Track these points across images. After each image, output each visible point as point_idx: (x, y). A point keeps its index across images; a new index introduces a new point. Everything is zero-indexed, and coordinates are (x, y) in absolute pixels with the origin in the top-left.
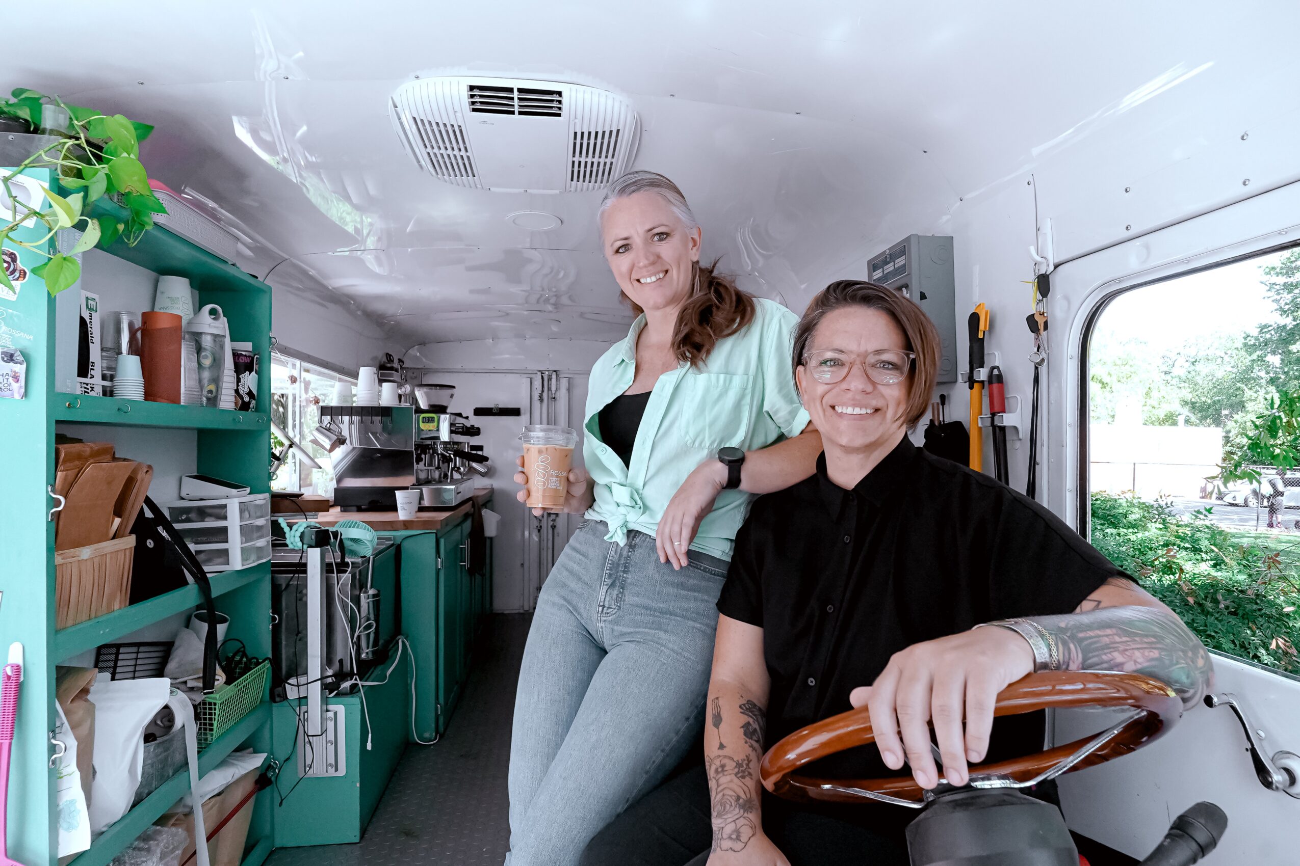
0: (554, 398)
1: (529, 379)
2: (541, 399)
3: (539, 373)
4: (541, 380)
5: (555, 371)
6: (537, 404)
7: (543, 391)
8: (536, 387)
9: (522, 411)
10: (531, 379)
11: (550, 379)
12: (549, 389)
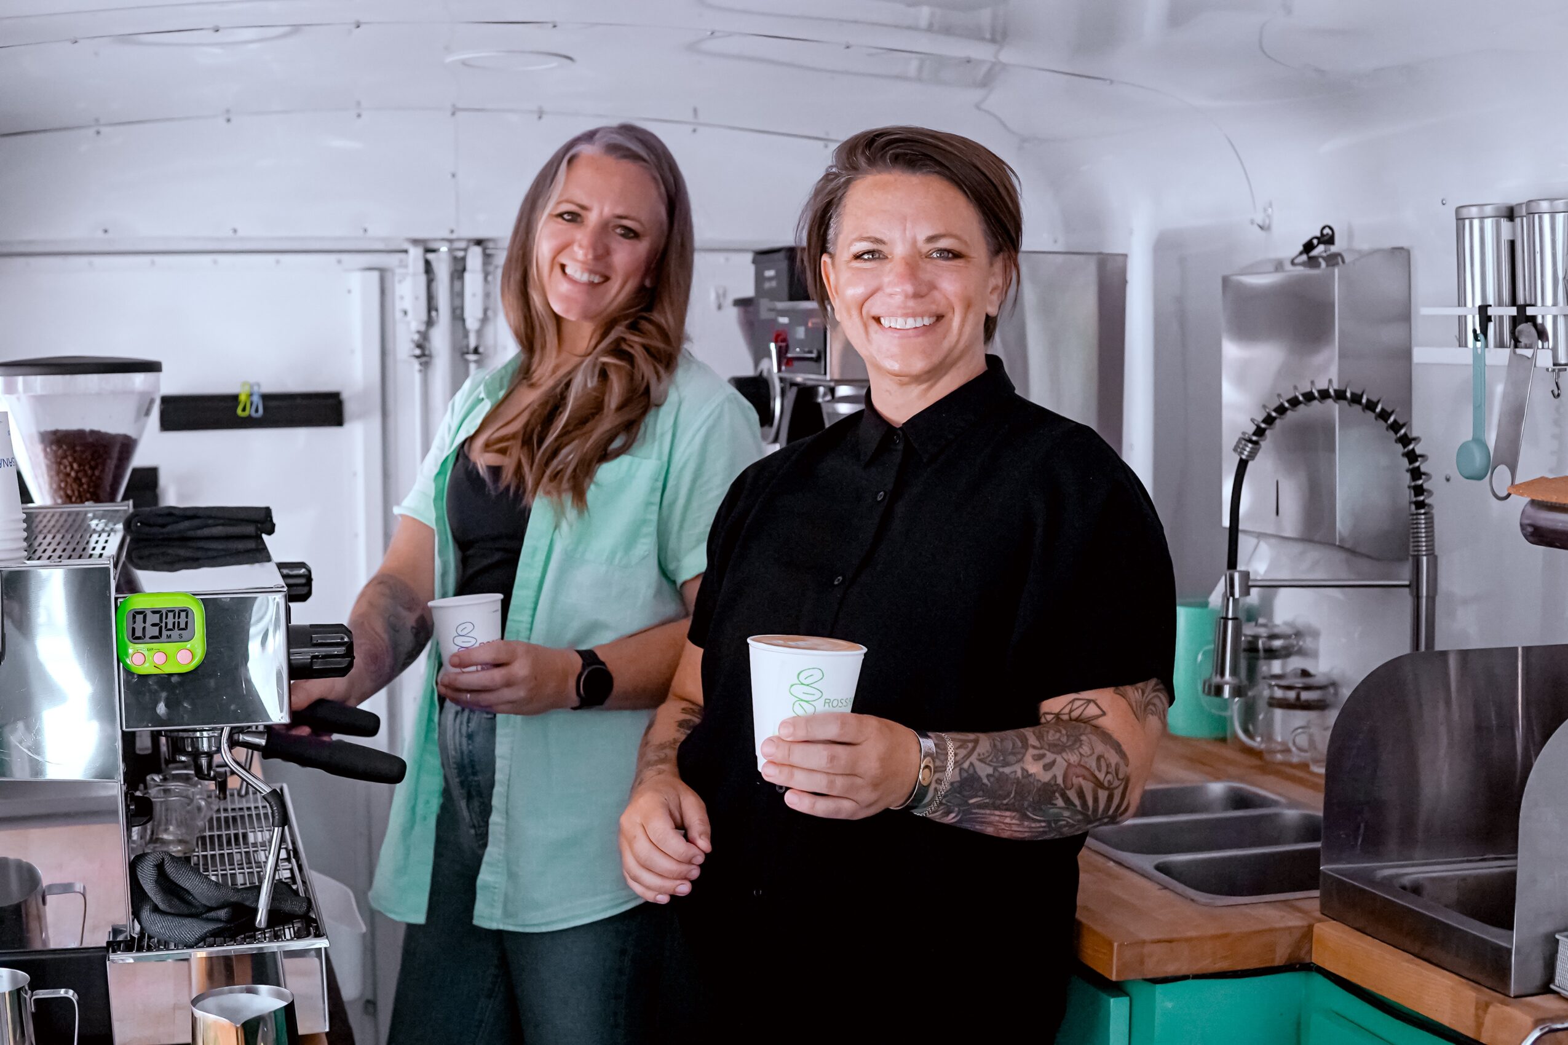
0: (476, 351)
1: (375, 275)
2: (423, 353)
3: (416, 254)
4: (422, 279)
5: (479, 242)
6: (407, 371)
7: (430, 323)
8: (399, 305)
9: (349, 408)
10: (383, 272)
11: (459, 270)
12: (458, 315)
